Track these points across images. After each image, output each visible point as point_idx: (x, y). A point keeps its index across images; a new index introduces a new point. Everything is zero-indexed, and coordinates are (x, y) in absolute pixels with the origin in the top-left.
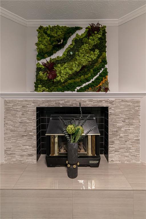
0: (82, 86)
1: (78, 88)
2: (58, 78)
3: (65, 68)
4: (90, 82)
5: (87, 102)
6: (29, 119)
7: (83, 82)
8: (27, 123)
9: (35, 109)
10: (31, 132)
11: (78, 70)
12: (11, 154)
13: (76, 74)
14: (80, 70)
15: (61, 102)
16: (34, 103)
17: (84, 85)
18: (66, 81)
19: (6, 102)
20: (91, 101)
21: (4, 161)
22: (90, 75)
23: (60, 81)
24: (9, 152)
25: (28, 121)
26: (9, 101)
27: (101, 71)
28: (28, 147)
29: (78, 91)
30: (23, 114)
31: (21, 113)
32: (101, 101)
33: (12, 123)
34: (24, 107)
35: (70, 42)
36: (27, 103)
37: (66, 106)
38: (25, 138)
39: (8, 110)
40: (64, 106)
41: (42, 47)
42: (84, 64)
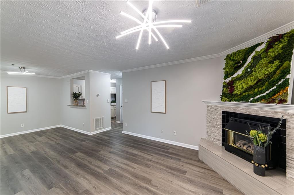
0: (255, 98)
1: (252, 99)
2: (235, 92)
3: (241, 84)
4: (265, 94)
5: (260, 112)
6: (218, 117)
7: (256, 94)
8: (217, 120)
9: (221, 112)
10: (219, 126)
11: (253, 84)
12: (209, 135)
13: (251, 88)
14: (255, 84)
15: (237, 109)
16: (220, 108)
17: (258, 96)
18: (241, 94)
19: (208, 106)
20: (264, 111)
21: (206, 138)
22: (264, 87)
23: (237, 94)
24: (208, 134)
25: (217, 119)
26: (209, 105)
27: (280, 83)
28: (217, 134)
29: (251, 102)
30: (215, 114)
31: (214, 113)
32: (276, 113)
33: (210, 118)
34: (215, 109)
35: (249, 60)
36: (217, 107)
37: (242, 113)
38: (216, 128)
39: (208, 110)
40: (240, 112)
41: (227, 70)
42: (260, 78)
